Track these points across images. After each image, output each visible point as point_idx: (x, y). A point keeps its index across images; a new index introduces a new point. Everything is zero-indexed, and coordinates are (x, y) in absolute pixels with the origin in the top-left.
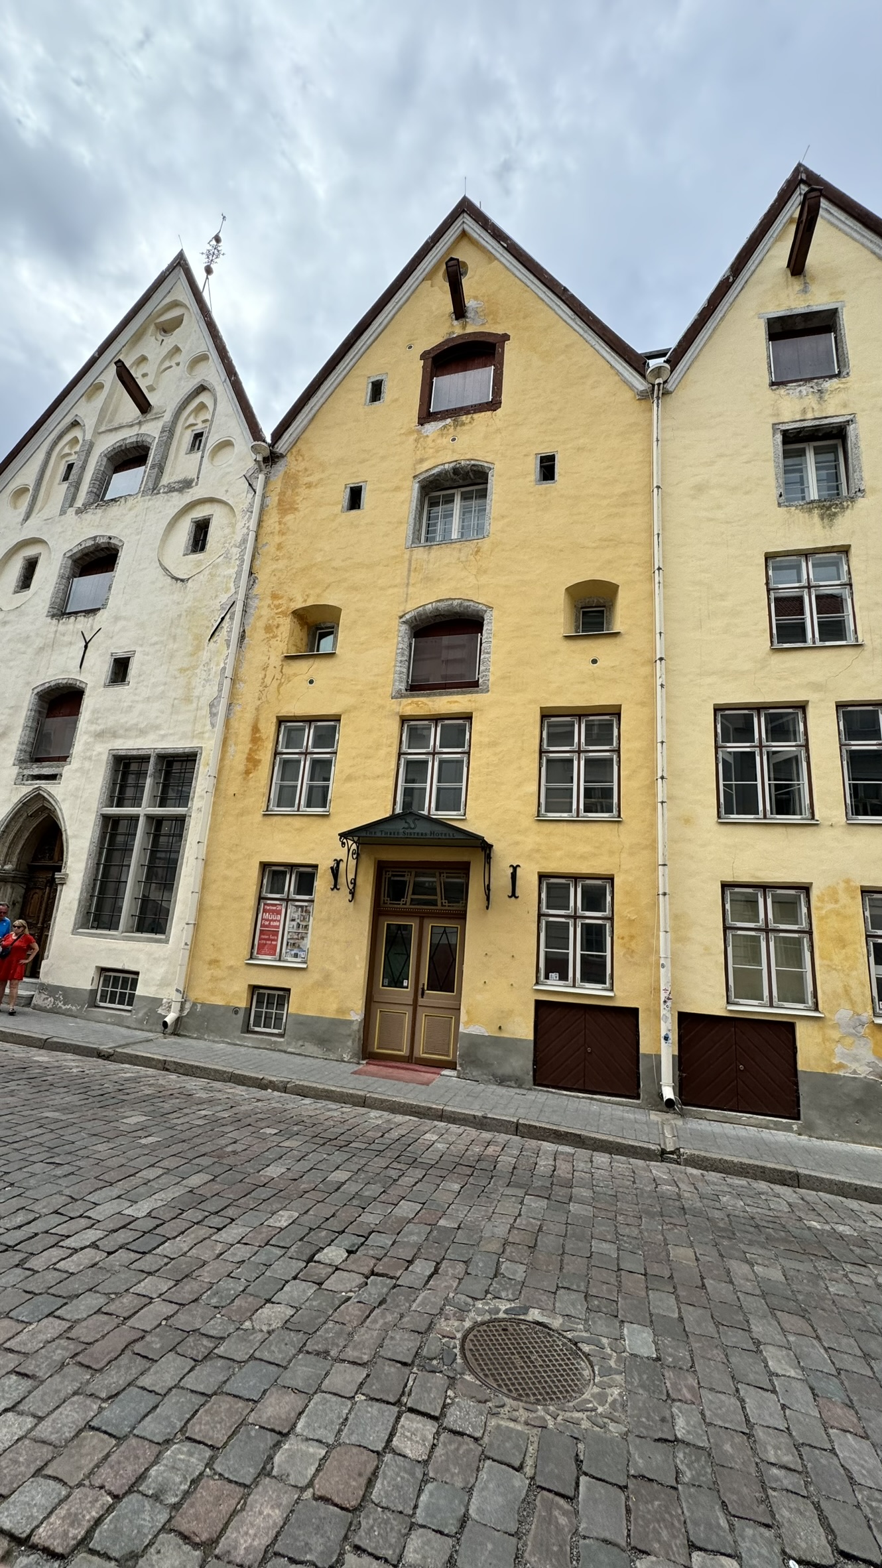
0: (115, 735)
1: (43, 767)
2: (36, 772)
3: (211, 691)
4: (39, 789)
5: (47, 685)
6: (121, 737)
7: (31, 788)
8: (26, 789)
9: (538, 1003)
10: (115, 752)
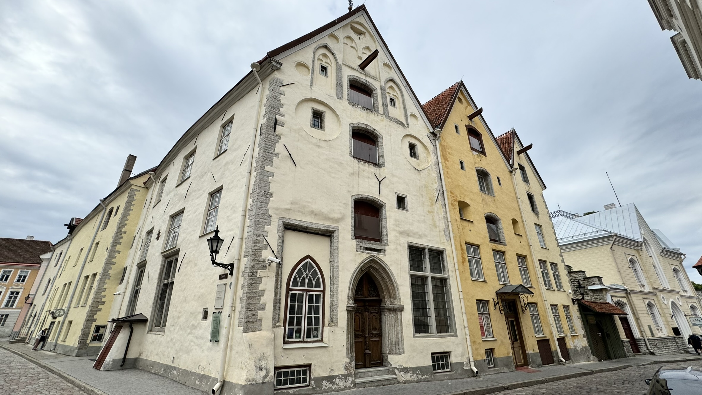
0: (408, 235)
1: (372, 244)
2: (368, 246)
3: (442, 225)
4: (373, 256)
5: (360, 196)
6: (411, 236)
7: (368, 255)
8: (365, 256)
9: (537, 341)
10: (410, 243)
